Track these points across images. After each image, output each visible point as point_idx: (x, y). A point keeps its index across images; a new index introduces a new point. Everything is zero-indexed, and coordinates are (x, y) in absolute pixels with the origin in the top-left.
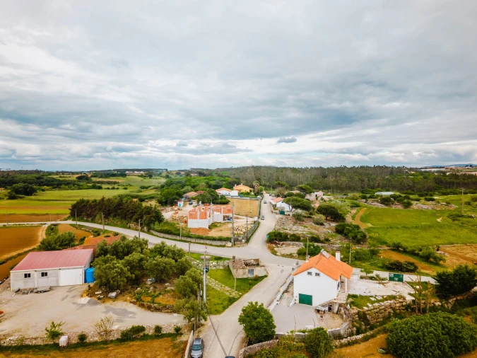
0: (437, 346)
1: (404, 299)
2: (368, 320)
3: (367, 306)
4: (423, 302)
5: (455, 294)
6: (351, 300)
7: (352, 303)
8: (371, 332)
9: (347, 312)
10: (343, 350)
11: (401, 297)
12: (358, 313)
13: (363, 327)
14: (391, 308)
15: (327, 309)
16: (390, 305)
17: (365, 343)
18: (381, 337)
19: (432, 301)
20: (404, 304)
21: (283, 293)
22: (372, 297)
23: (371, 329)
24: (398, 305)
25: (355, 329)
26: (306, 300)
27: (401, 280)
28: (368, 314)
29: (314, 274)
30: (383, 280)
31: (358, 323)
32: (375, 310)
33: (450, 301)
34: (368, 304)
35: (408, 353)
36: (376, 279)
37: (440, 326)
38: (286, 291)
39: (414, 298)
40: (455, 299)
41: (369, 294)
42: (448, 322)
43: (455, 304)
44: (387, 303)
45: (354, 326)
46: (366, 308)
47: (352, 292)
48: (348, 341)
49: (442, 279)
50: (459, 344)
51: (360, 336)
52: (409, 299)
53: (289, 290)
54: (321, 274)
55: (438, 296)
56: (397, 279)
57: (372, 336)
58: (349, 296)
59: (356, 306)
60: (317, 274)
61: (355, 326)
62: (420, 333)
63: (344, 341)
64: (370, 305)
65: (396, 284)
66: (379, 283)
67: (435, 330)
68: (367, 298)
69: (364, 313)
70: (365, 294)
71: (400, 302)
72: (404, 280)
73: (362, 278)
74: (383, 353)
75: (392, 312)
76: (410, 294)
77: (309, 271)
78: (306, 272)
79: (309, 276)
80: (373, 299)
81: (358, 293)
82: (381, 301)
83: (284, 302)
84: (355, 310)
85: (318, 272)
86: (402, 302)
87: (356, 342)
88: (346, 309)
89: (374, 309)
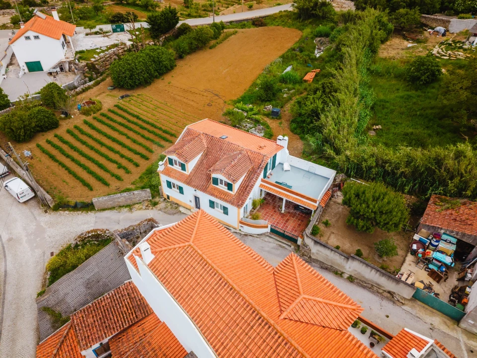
0: (146, 71)
1: (125, 45)
2: (98, 70)
3: (94, 58)
4: (140, 44)
5: (164, 33)
6: (78, 55)
7: (80, 58)
8: (101, 78)
9: (77, 67)
10: (79, 97)
11: (123, 44)
12: (87, 65)
13: (95, 76)
14: (116, 55)
15: (58, 69)
16: (114, 52)
17: (97, 87)
18: (109, 80)
19: (147, 42)
20: (126, 49)
21: (7, 67)
22: (97, 49)
23: (101, 75)
24: (120, 51)
25: (87, 79)
26: (34, 67)
27: (122, 30)
28: (97, 64)
29: (32, 38)
30: (107, 33)
31: (89, 74)
32: (102, 60)
33: (161, 39)
34: (94, 55)
35: (127, 82)
36: (100, 33)
37: (148, 56)
38: (11, 64)
39: (132, 43)
40: (164, 37)
41: (95, 48)
42: (153, 52)
43: (164, 41)
44: (111, 51)
45: (85, 77)
46: (93, 60)
47: (78, 49)
48: (82, 89)
49: (152, 21)
50: (162, 67)
51: (92, 83)
52: (129, 43)
53: (14, 62)
54: (40, 36)
55: (152, 37)
56: (119, 30)
57: (103, 80)
58: (77, 53)
59: (84, 59)
60: (36, 37)
61: (87, 77)
62: (133, 64)
63: (78, 89)
64: (97, 56)
65: (119, 35)
66: (104, 37)
67: (143, 60)
68: (93, 51)
69: (92, 63)
70: (92, 48)
71: (122, 48)
72: (125, 29)
73: (87, 35)
74: (111, 89)
75: (117, 58)
76: (129, 40)
77: (27, 34)
78: (23, 38)
79: (28, 41)
80: (98, 51)
81: (84, 49)
82: (106, 50)
83: (12, 75)
84: (84, 63)
85: (36, 34)
86: (124, 48)
87: (89, 88)
88: (75, 64)
89: (100, 58)
